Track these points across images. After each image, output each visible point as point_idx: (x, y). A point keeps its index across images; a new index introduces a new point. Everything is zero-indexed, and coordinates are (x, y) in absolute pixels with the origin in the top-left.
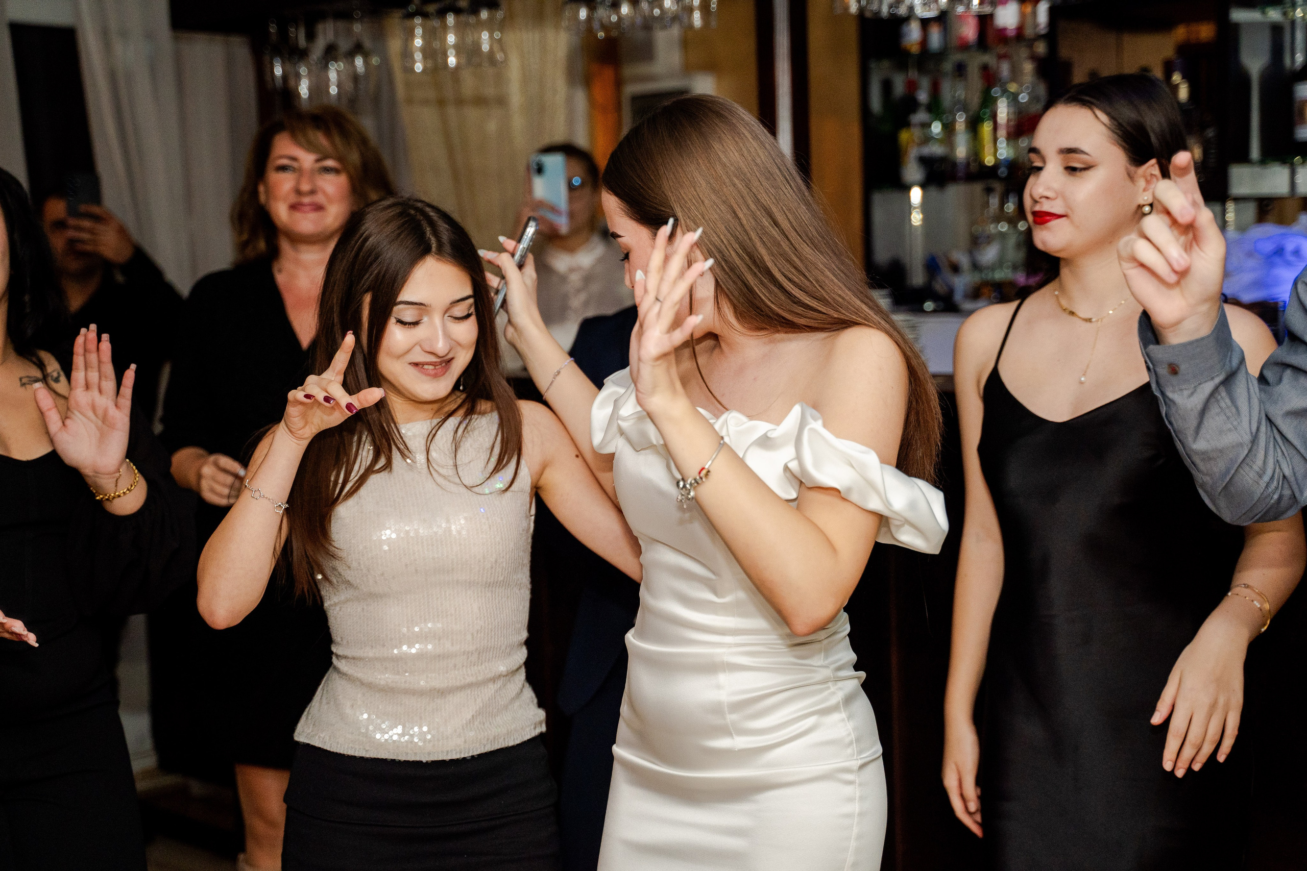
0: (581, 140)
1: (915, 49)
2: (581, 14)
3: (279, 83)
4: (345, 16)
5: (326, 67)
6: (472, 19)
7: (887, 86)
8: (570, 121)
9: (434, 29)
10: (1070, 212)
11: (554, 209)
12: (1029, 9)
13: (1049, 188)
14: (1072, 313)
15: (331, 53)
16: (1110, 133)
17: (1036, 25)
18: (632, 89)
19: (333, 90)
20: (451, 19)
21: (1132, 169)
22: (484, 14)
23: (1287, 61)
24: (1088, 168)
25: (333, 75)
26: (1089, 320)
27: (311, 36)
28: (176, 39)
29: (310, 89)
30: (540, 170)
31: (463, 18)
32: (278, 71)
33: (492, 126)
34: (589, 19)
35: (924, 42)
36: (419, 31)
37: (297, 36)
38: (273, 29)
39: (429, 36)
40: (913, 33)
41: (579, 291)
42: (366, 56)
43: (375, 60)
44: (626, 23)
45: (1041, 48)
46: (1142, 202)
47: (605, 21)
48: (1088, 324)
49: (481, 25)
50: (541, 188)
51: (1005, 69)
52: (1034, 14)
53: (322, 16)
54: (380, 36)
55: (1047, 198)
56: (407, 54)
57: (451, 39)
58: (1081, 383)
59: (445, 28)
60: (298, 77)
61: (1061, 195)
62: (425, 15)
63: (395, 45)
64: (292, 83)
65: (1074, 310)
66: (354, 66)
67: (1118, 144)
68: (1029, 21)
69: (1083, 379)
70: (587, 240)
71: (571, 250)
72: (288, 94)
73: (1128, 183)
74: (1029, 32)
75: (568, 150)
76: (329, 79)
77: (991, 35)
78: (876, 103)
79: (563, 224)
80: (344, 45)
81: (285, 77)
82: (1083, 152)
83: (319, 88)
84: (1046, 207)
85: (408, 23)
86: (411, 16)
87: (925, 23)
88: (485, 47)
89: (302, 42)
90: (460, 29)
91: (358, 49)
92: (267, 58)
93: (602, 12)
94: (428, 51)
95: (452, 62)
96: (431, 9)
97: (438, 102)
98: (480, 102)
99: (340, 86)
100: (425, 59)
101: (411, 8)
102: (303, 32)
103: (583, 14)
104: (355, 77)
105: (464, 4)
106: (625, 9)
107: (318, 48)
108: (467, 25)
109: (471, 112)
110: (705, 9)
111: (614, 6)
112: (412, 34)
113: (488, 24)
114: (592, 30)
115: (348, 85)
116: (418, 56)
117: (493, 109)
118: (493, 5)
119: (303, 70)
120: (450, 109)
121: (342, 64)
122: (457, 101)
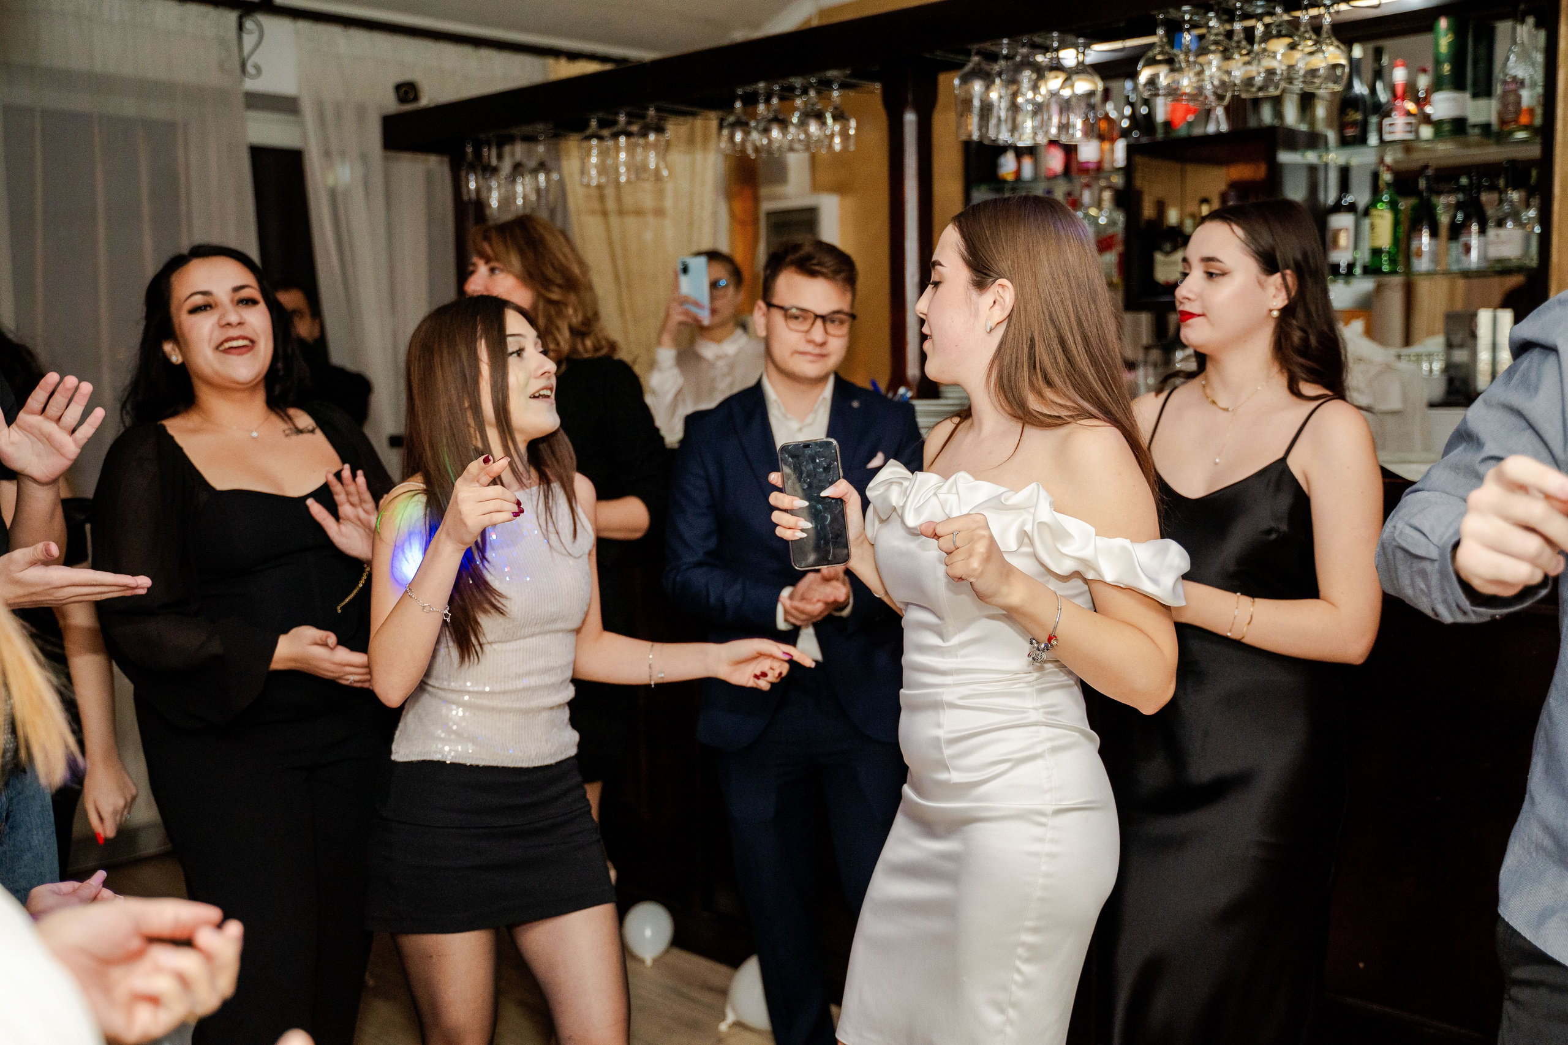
0: (724, 247)
1: (1010, 178)
2: (736, 137)
3: (473, 195)
4: (530, 139)
5: (514, 181)
6: (641, 141)
8: (715, 234)
9: (608, 149)
10: (1206, 312)
11: (697, 304)
12: (1106, 146)
13: (1190, 291)
14: (1214, 402)
15: (518, 169)
16: (1244, 245)
17: (1113, 161)
18: (767, 206)
19: (520, 202)
20: (622, 140)
21: (1263, 277)
22: (652, 137)
23: (1321, 197)
24: (1224, 274)
25: (519, 189)
26: (1226, 410)
27: (500, 157)
28: (386, 159)
29: (500, 201)
30: (685, 270)
31: (633, 140)
32: (472, 185)
33: (648, 236)
34: (744, 141)
35: (1018, 172)
36: (595, 152)
37: (489, 156)
38: (469, 150)
39: (603, 154)
40: (1008, 165)
41: (724, 376)
42: (547, 172)
43: (555, 176)
44: (775, 147)
45: (1118, 180)
46: (1272, 308)
47: (758, 143)
48: (1226, 414)
49: (648, 147)
50: (686, 286)
51: (1086, 197)
52: (1112, 151)
53: (511, 140)
54: (557, 155)
55: (1189, 299)
56: (583, 171)
57: (623, 157)
58: (1216, 464)
59: (618, 149)
60: (490, 189)
61: (1200, 296)
62: (601, 138)
63: (571, 164)
64: (484, 194)
65: (1216, 400)
66: (537, 182)
67: (1250, 255)
68: (1107, 157)
69: (1217, 460)
70: (732, 332)
71: (719, 341)
72: (480, 205)
73: (1259, 290)
74: (1107, 166)
75: (713, 256)
76: (515, 192)
77: (1074, 167)
79: (706, 318)
80: (532, 163)
81: (478, 190)
82: (1218, 261)
83: (507, 200)
84: (1187, 307)
85: (585, 144)
86: (589, 138)
87: (1020, 152)
88: (652, 165)
89: (494, 162)
90: (631, 150)
91: (542, 166)
92: (463, 173)
93: (755, 135)
94: (602, 170)
95: (623, 179)
96: (605, 132)
97: (605, 214)
98: (639, 213)
99: (524, 198)
100: (600, 174)
101: (589, 132)
102: (494, 152)
103: (739, 137)
104: (538, 191)
105: (634, 128)
106: (775, 133)
107: (506, 167)
108: (636, 145)
109: (631, 222)
110: (844, 134)
111: (766, 131)
112: (589, 155)
113: (655, 146)
114: (743, 151)
115: (533, 197)
116: (594, 172)
117: (651, 219)
118: (660, 130)
119: (494, 184)
120: (614, 220)
121: (528, 179)
122: (621, 213)
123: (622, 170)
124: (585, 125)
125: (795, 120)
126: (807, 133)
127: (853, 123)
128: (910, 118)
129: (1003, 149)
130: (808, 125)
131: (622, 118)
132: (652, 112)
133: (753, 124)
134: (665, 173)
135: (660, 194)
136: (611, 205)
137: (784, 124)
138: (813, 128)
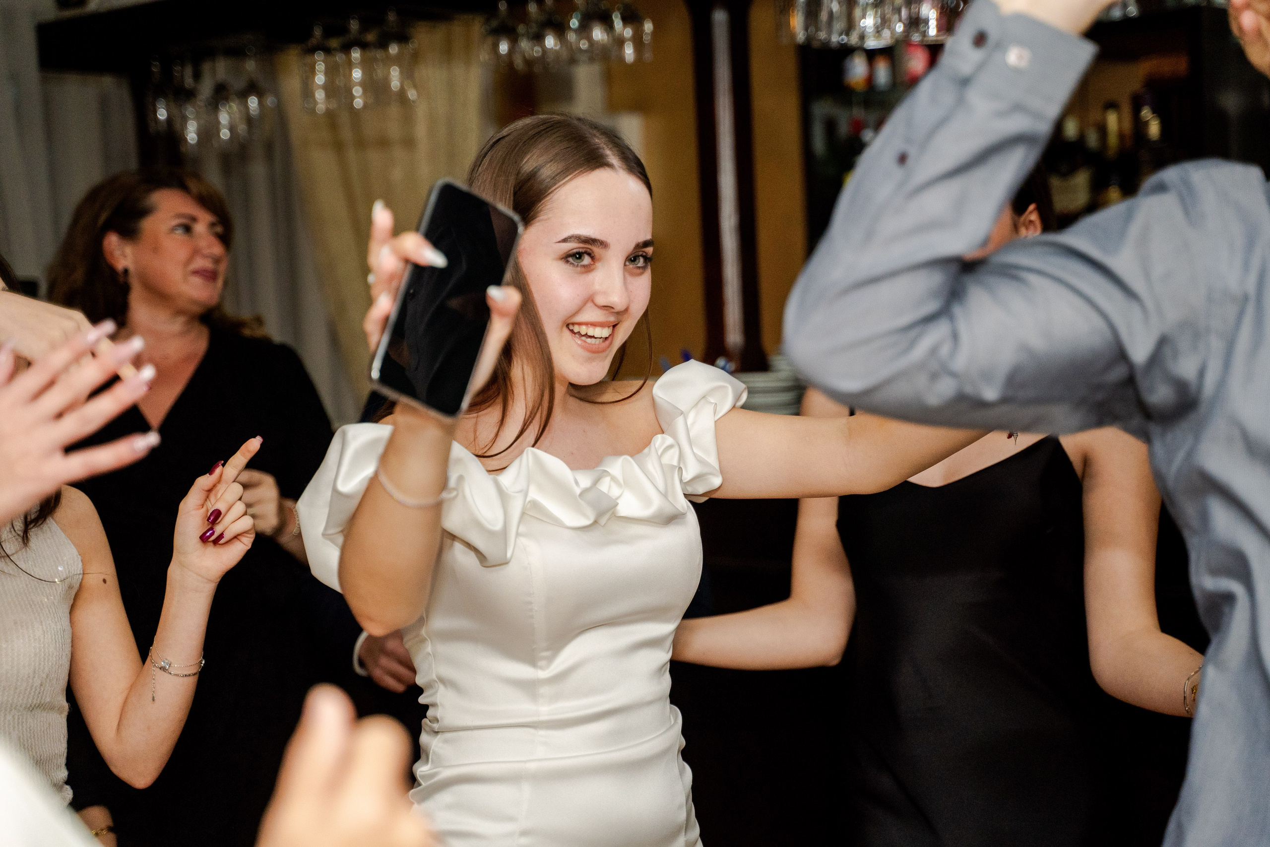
1: (860, 85)
2: (501, 47)
3: (163, 128)
4: (237, 53)
5: (216, 110)
6: (379, 54)
7: (831, 126)
9: (338, 64)
15: (221, 94)
19: (225, 134)
20: (356, 54)
22: (394, 49)
25: (224, 118)
27: (197, 76)
28: (45, 80)
29: (199, 134)
31: (370, 52)
32: (162, 114)
34: (511, 51)
35: (870, 77)
36: (320, 67)
37: (182, 76)
38: (156, 68)
39: (331, 72)
40: (858, 69)
42: (260, 95)
43: (270, 101)
44: (551, 57)
49: (390, 61)
53: (211, 54)
54: (272, 72)
56: (307, 93)
57: (357, 74)
59: (350, 65)
60: (185, 119)
62: (328, 51)
63: (291, 84)
64: (178, 126)
66: (247, 108)
72: (173, 139)
76: (218, 123)
78: (819, 144)
80: (239, 84)
81: (169, 120)
83: (208, 133)
85: (308, 59)
86: (312, 51)
87: (872, 55)
88: (396, 85)
89: (189, 81)
90: (366, 65)
91: (252, 88)
92: (149, 99)
93: (524, 44)
94: (330, 89)
95: (358, 103)
96: (334, 43)
97: (339, 147)
98: (383, 143)
99: (232, 129)
100: (328, 96)
101: (313, 41)
102: (188, 72)
103: (504, 47)
104: (249, 120)
105: (370, 37)
106: (550, 42)
107: (206, 89)
108: (375, 60)
109: (374, 157)
110: (638, 40)
111: (538, 38)
112: (313, 71)
113: (397, 60)
114: (510, 65)
115: (242, 128)
116: (320, 95)
117: (399, 153)
118: (403, 38)
119: (190, 111)
120: (352, 155)
121: (234, 106)
122: (361, 144)
123: (357, 91)
124: (309, 35)
125: (574, 23)
126: (589, 39)
127: (648, 27)
128: (720, 17)
129: (846, 51)
130: (591, 31)
131: (354, 25)
132: (392, 17)
133: (521, 29)
134: (412, 94)
135: (408, 119)
136: (347, 134)
137: (560, 29)
138: (598, 34)
